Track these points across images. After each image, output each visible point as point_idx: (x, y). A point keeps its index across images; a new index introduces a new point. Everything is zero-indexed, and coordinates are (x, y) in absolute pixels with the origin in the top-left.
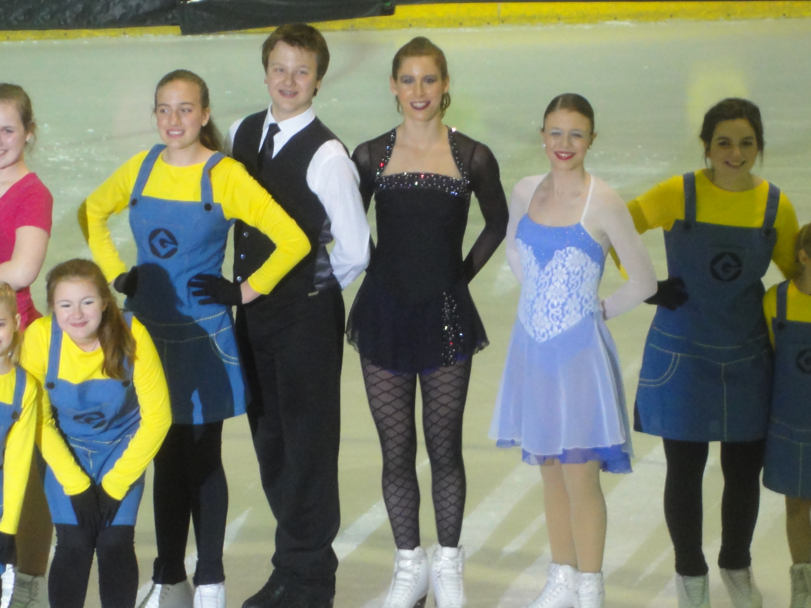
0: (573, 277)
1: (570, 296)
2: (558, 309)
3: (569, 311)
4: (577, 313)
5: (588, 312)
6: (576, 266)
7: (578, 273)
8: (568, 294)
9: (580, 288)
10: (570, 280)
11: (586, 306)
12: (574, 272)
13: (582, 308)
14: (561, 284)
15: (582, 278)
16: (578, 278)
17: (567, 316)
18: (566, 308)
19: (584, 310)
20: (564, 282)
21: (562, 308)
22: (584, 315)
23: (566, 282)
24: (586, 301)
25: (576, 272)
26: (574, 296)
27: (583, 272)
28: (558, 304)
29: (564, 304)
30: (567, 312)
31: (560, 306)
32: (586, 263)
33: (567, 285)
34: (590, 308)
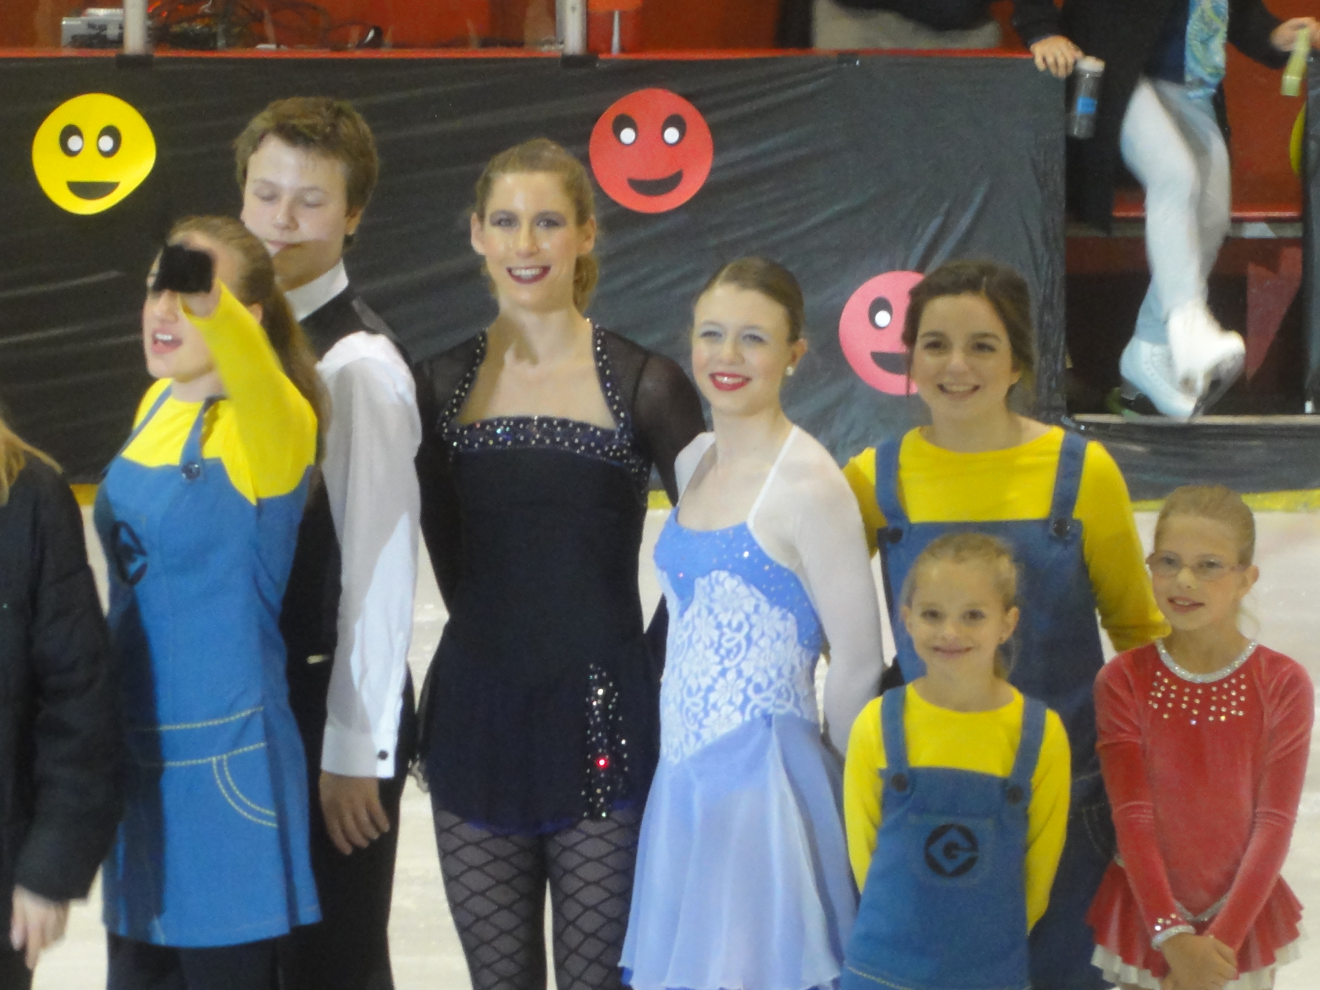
0: (728, 633)
1: (723, 673)
2: (698, 699)
3: (719, 704)
4: (734, 711)
5: (757, 712)
6: (734, 613)
7: (739, 628)
8: (719, 668)
9: (744, 659)
10: (723, 641)
11: (756, 699)
12: (729, 624)
13: (747, 700)
14: (706, 648)
15: (748, 638)
16: (740, 637)
17: (713, 714)
18: (713, 697)
19: (749, 707)
20: (712, 644)
21: (706, 699)
22: (748, 718)
23: (716, 645)
24: (758, 689)
25: (734, 624)
26: (731, 675)
27: (751, 627)
28: (699, 689)
29: (710, 689)
30: (714, 706)
31: (702, 694)
32: (757, 608)
33: (717, 652)
34: (765, 705)
